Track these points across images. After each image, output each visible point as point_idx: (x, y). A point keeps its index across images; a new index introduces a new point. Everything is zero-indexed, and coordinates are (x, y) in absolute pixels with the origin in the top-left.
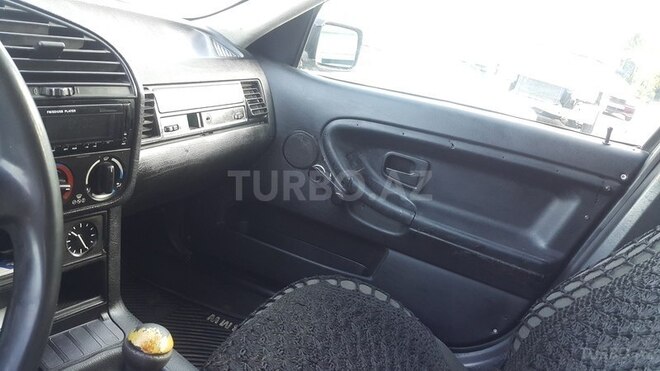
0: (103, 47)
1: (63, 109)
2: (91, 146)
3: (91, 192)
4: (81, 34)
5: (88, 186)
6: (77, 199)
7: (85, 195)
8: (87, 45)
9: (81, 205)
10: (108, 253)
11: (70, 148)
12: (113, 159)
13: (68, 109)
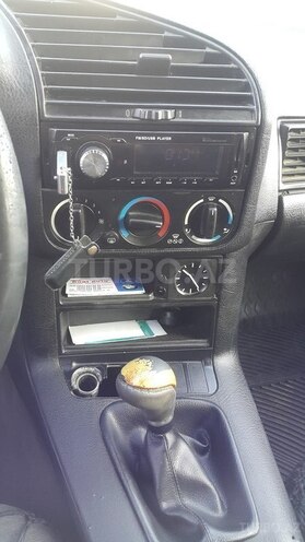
0: (228, 60)
1: (156, 136)
2: (189, 182)
3: (191, 234)
4: (203, 45)
5: (188, 227)
6: (173, 239)
7: (182, 235)
8: (209, 58)
9: (178, 246)
10: (219, 300)
11: (164, 182)
12: (220, 201)
13: (162, 135)
